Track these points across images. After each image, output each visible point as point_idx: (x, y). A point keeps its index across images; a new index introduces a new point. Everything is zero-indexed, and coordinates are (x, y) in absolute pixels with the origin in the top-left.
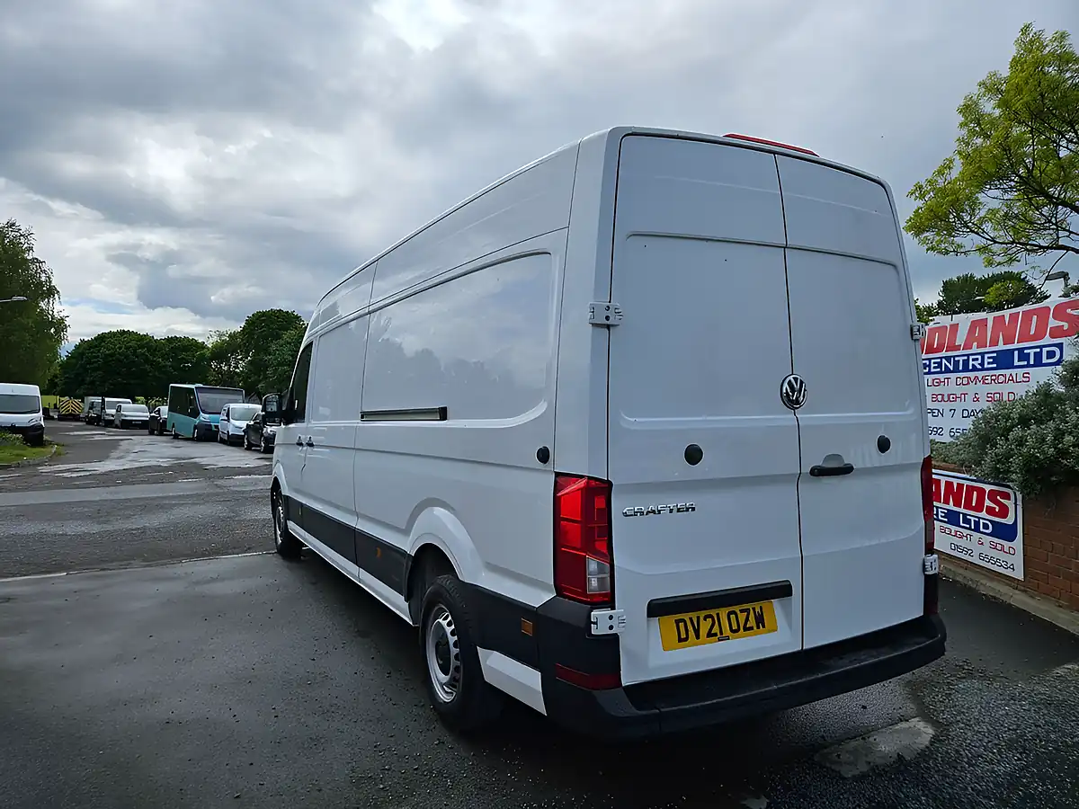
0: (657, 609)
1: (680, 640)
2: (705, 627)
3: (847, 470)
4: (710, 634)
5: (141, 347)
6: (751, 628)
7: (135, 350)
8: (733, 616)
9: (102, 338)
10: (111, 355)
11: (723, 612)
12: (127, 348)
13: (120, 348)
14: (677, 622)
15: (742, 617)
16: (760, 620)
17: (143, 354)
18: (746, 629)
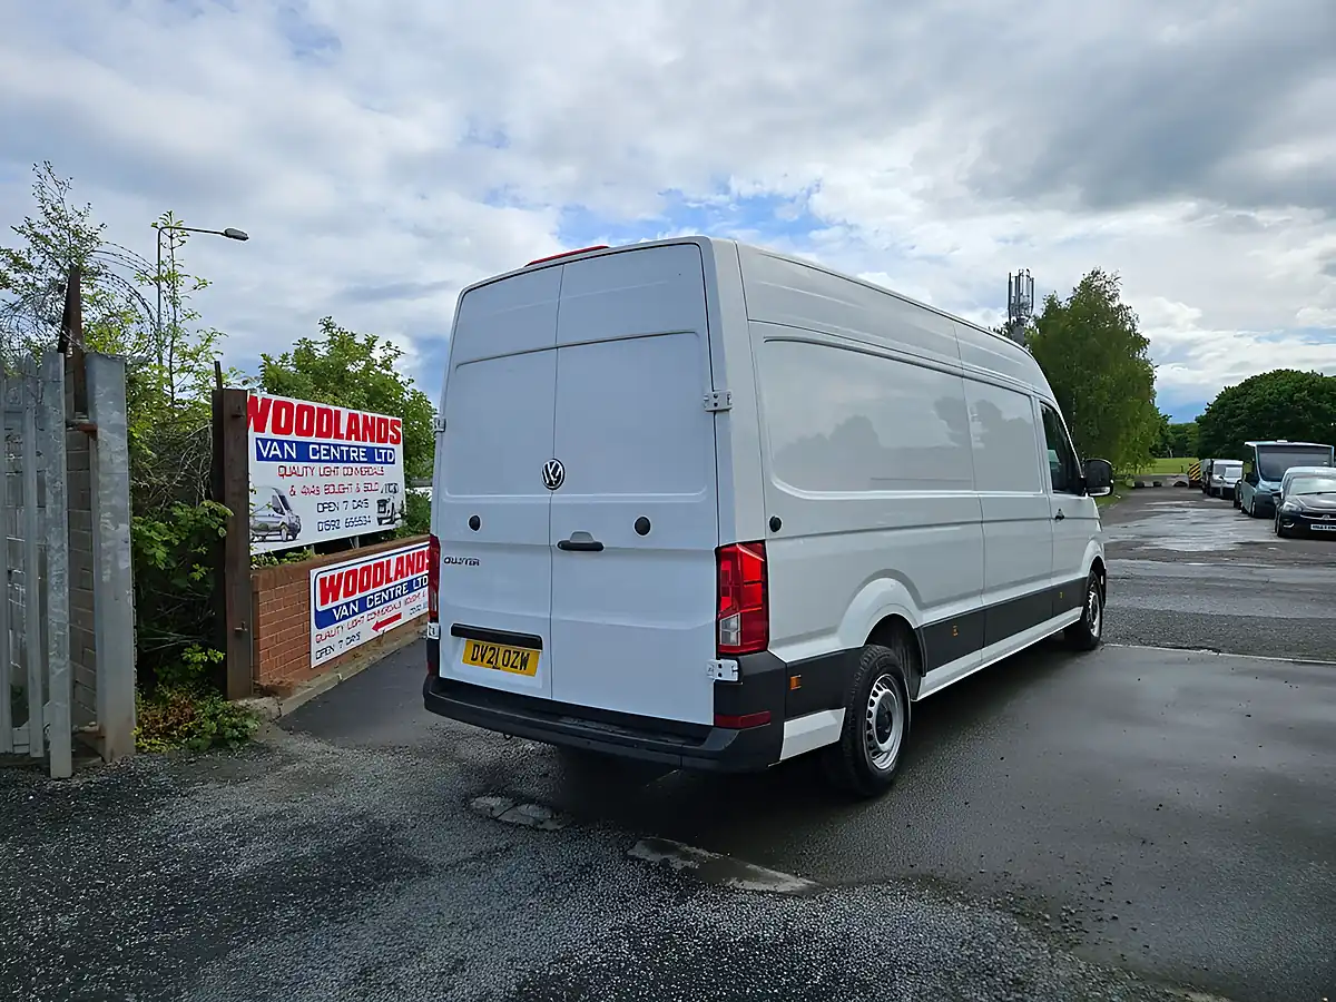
0: (458, 631)
1: (473, 659)
2: (489, 654)
3: (597, 547)
4: (489, 662)
5: (1300, 390)
6: (516, 667)
7: (1291, 397)
8: (507, 654)
9: (1249, 384)
10: (1257, 404)
11: (503, 648)
12: (1280, 393)
13: (1270, 395)
14: (475, 646)
15: (513, 656)
16: (524, 662)
17: (1302, 399)
18: (512, 666)
